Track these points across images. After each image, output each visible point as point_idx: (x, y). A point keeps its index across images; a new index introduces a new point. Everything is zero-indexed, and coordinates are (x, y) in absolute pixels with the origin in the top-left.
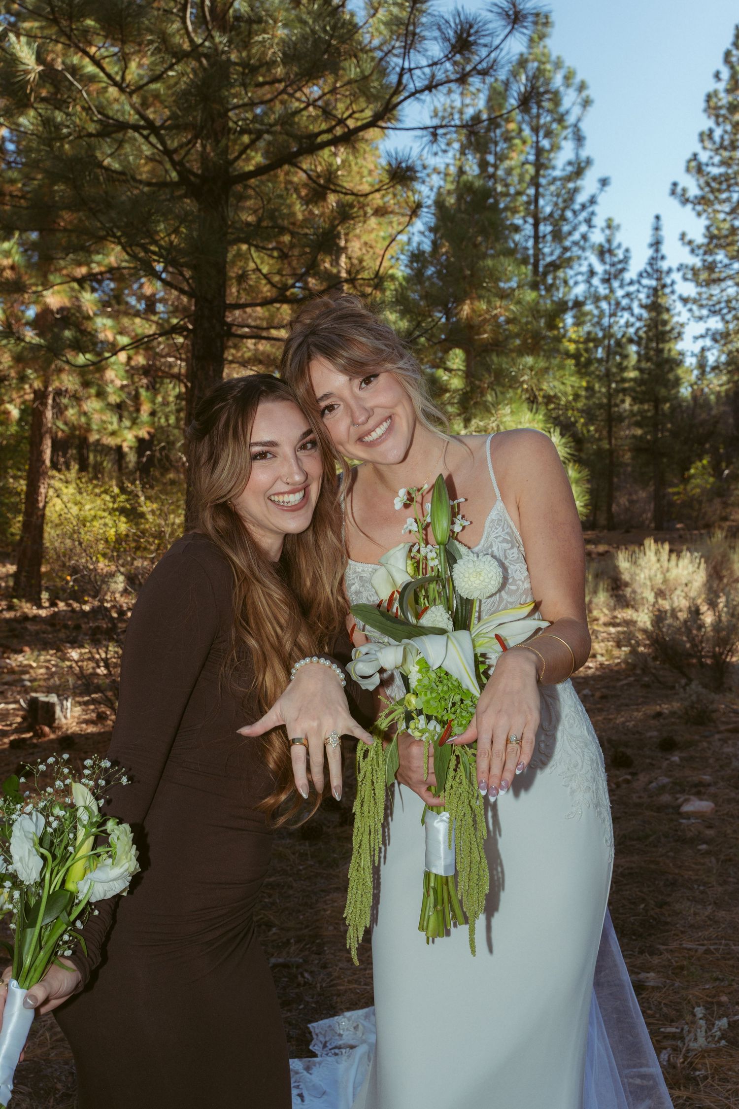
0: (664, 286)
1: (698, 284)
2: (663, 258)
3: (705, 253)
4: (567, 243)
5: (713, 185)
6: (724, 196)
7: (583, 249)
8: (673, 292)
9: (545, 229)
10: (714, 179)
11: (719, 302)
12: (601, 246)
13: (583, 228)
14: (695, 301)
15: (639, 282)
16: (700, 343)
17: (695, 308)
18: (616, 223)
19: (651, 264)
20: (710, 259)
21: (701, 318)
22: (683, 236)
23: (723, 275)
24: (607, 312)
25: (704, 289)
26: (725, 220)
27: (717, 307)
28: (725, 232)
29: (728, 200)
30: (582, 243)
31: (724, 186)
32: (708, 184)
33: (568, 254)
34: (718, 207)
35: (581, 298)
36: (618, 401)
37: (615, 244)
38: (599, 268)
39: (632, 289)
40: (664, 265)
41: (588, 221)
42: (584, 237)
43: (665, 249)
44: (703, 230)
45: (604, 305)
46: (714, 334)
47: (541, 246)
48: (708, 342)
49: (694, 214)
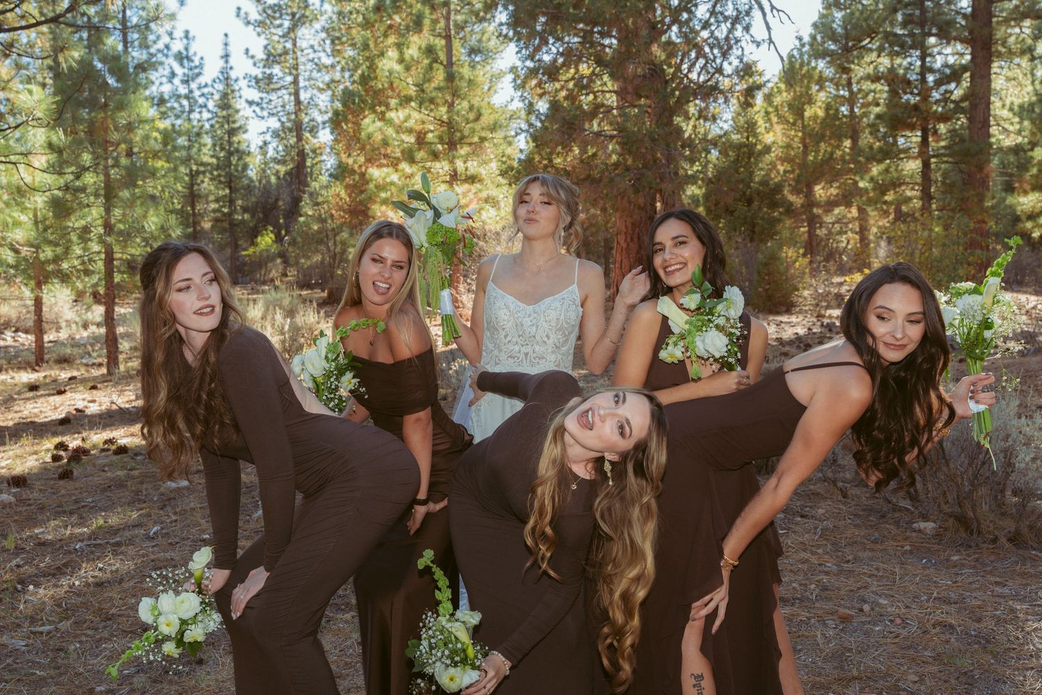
0: (233, 91)
1: (260, 89)
2: (231, 68)
3: (264, 67)
4: (153, 50)
5: (269, 12)
6: (278, 22)
7: (167, 56)
8: (240, 97)
9: (134, 36)
10: (270, 7)
11: (276, 107)
12: (180, 53)
13: (166, 39)
14: (258, 104)
15: (212, 86)
16: (262, 138)
17: (257, 109)
18: (191, 35)
19: (222, 73)
20: (268, 72)
21: (263, 118)
22: (247, 51)
23: (279, 86)
24: (187, 109)
25: (264, 95)
26: (279, 42)
27: (275, 111)
28: (279, 51)
29: (280, 26)
30: (165, 51)
31: (277, 15)
32: (264, 11)
33: (154, 59)
34: (273, 30)
35: (166, 97)
36: (199, 181)
37: (191, 53)
38: (179, 71)
39: (206, 90)
40: (233, 75)
41: (170, 34)
42: (167, 47)
43: (232, 61)
44: (262, 49)
45: (185, 102)
46: (274, 132)
47: (130, 50)
48: (268, 137)
49: (255, 34)
